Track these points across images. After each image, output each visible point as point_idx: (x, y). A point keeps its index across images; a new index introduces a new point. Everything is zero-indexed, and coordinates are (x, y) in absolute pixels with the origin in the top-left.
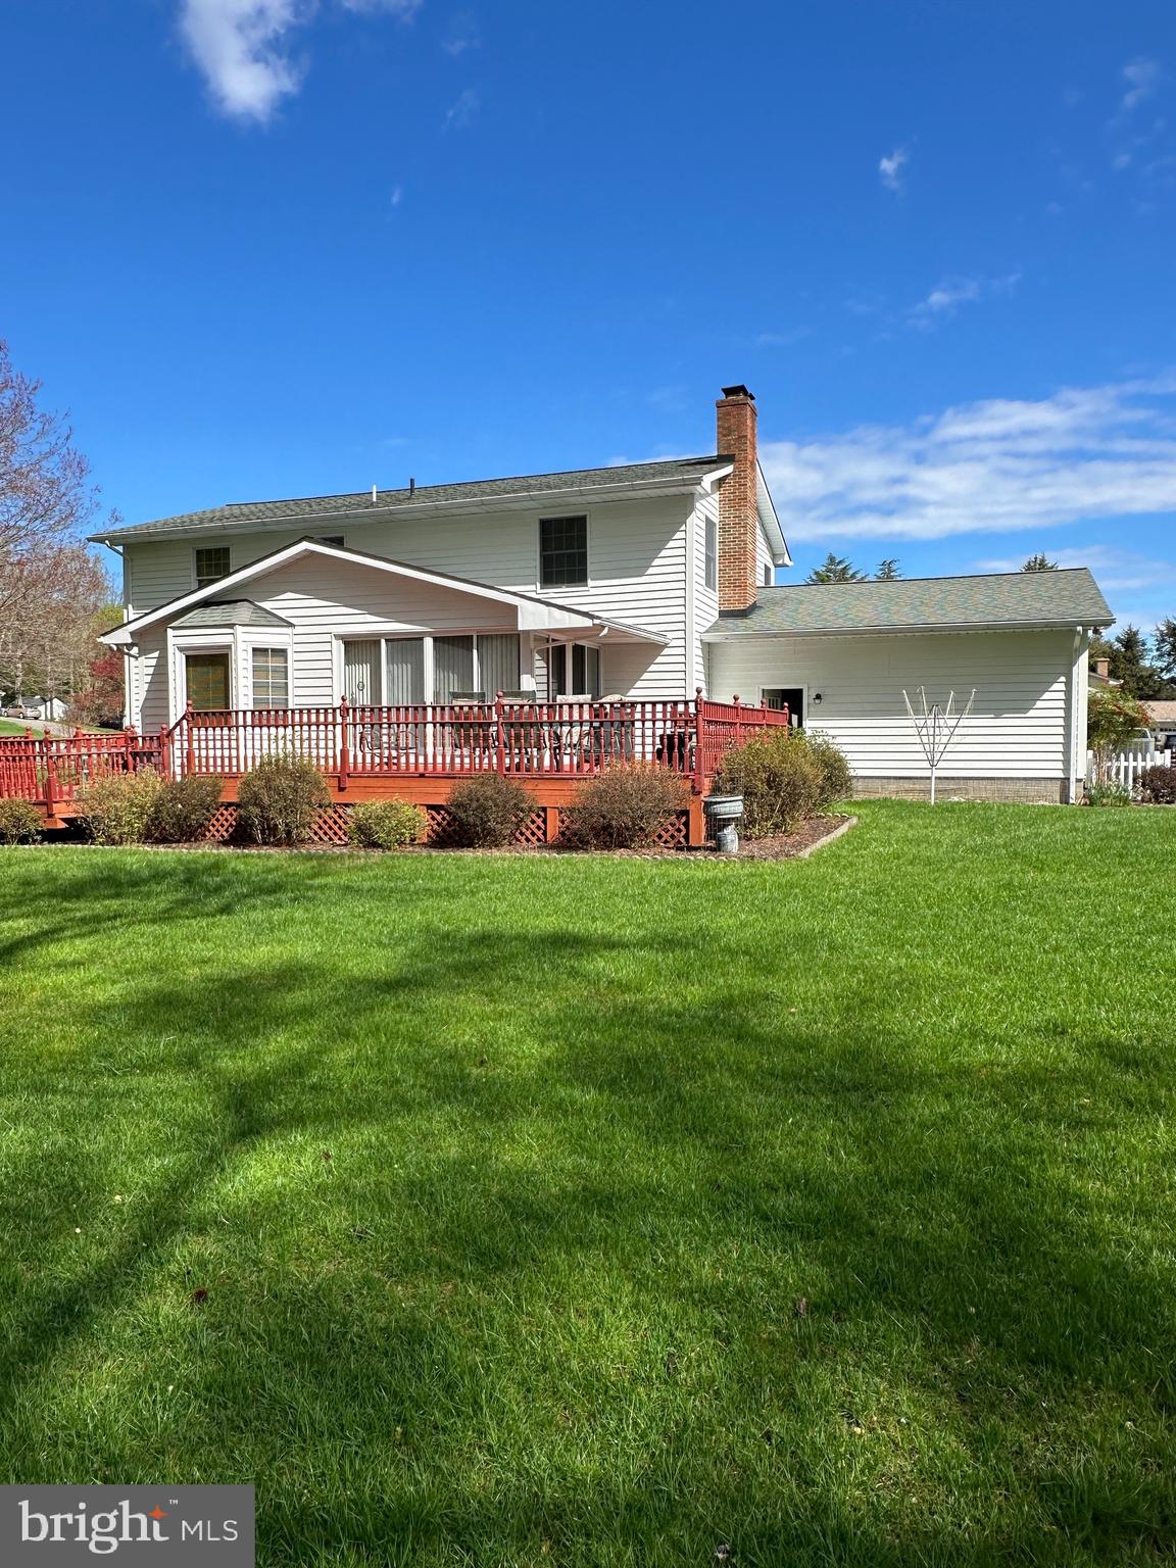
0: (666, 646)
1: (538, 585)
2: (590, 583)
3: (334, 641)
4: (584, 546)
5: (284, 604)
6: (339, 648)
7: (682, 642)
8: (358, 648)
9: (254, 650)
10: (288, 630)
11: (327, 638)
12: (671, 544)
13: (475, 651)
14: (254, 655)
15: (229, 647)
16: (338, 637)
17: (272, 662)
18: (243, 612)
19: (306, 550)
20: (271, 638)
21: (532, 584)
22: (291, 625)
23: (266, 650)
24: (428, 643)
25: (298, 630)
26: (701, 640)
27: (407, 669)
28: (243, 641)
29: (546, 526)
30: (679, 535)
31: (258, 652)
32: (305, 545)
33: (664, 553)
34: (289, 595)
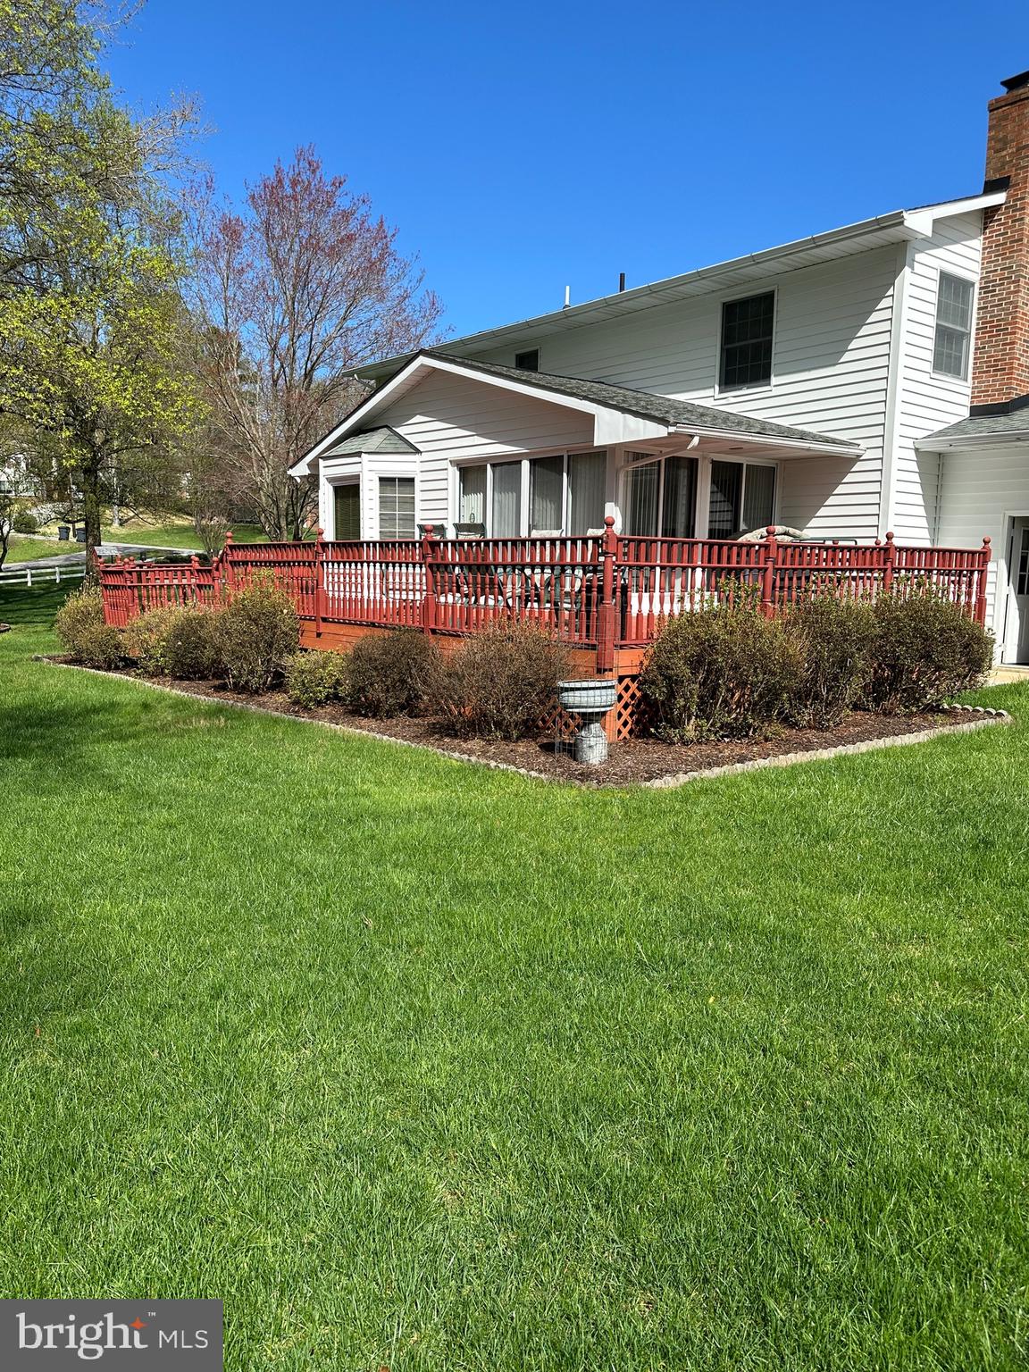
0: (857, 458)
1: (717, 387)
2: (774, 380)
3: (450, 467)
4: (769, 332)
5: (417, 428)
6: (454, 474)
7: (878, 453)
8: (471, 474)
9: (381, 479)
10: (416, 457)
11: (446, 464)
12: (874, 317)
13: (565, 475)
14: (381, 485)
15: (357, 477)
16: (454, 463)
17: (397, 494)
18: (376, 440)
19: (422, 365)
20: (398, 466)
21: (710, 387)
22: (418, 451)
23: (393, 480)
24: (526, 465)
25: (425, 456)
26: (917, 450)
27: (512, 496)
28: (370, 469)
29: (730, 310)
30: (885, 303)
31: (385, 481)
32: (422, 360)
33: (864, 330)
34: (418, 418)
